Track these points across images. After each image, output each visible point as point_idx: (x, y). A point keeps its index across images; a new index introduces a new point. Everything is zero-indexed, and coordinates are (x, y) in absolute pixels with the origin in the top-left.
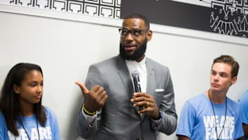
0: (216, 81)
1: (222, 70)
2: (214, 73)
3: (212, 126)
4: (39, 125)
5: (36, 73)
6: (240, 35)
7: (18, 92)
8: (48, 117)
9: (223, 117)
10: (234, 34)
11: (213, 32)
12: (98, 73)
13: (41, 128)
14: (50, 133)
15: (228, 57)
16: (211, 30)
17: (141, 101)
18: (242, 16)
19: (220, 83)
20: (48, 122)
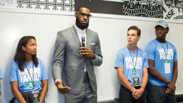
0: (130, 39)
1: (132, 33)
2: (128, 35)
3: (129, 62)
4: (34, 66)
5: (32, 40)
6: (139, 15)
7: (24, 50)
8: (39, 62)
9: (135, 58)
10: (136, 15)
11: (124, 15)
12: (62, 36)
13: (35, 68)
14: (39, 71)
15: (134, 26)
16: (123, 14)
17: (84, 52)
18: (140, 5)
19: (132, 40)
20: (39, 65)
